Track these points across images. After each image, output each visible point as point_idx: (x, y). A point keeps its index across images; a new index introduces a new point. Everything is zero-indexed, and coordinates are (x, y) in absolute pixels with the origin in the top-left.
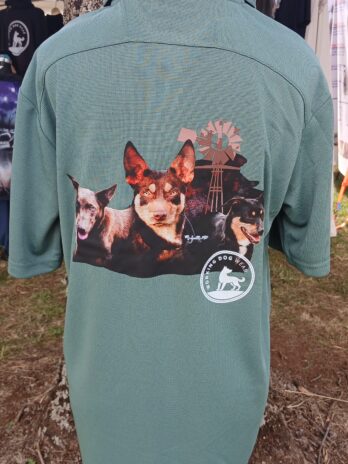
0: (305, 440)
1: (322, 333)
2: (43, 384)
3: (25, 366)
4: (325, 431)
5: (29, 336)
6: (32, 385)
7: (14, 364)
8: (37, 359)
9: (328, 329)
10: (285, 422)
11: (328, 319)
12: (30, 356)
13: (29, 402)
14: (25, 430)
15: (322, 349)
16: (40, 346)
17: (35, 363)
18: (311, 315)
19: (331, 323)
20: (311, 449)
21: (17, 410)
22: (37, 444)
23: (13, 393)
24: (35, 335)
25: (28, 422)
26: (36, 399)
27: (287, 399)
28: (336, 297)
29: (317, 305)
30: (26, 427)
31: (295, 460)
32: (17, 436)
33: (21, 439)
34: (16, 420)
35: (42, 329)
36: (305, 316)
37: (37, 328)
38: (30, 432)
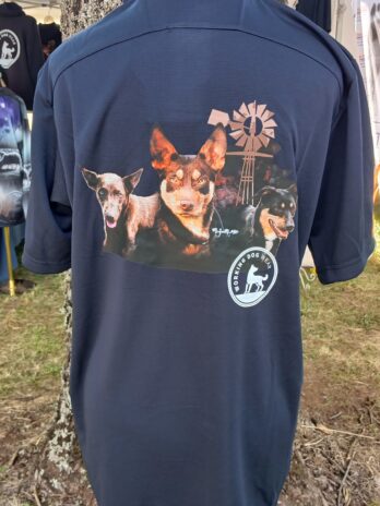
0: (324, 480)
1: (343, 368)
2: (39, 426)
3: (19, 407)
4: (345, 470)
5: (23, 375)
6: (27, 427)
7: (6, 404)
8: (32, 399)
9: (348, 364)
10: (303, 461)
11: (350, 353)
12: (24, 396)
13: (25, 445)
14: (20, 474)
15: (343, 384)
16: (35, 385)
17: (30, 403)
18: (331, 349)
19: (352, 356)
20: (331, 489)
21: (11, 453)
22: (33, 488)
23: (7, 436)
24: (29, 374)
25: (24, 465)
26: (32, 440)
27: (305, 437)
28: (358, 330)
29: (337, 339)
30: (22, 470)
31: (313, 500)
32: (12, 480)
33: (17, 483)
34: (10, 463)
35: (37, 367)
36: (324, 350)
37: (32, 366)
38: (26, 476)
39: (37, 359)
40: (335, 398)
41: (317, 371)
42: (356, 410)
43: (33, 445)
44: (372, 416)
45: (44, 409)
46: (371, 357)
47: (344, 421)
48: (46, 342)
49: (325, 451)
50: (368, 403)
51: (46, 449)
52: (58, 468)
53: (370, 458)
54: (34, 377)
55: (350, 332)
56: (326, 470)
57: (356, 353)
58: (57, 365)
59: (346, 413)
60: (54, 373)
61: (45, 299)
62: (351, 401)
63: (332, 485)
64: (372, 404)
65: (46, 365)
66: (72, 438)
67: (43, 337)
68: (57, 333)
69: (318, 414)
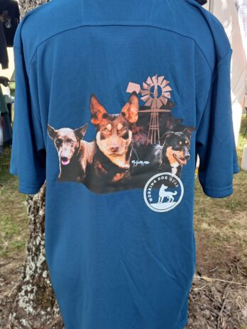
39: (5, 238)
40: (213, 258)
41: (201, 240)
42: (227, 265)
43: (6, 297)
44: (238, 269)
45: (13, 272)
46: (237, 229)
47: (220, 273)
48: (11, 226)
49: (207, 293)
50: (236, 260)
51: (16, 299)
52: (25, 312)
53: (238, 297)
54: (4, 250)
55: (222, 213)
56: (209, 306)
57: (226, 227)
58: (20, 241)
59: (221, 267)
60: (18, 247)
61: (9, 196)
62: (224, 259)
63: (213, 316)
64: (238, 260)
65: (12, 242)
66: (34, 290)
67: (9, 222)
68: (18, 219)
69: (202, 269)
